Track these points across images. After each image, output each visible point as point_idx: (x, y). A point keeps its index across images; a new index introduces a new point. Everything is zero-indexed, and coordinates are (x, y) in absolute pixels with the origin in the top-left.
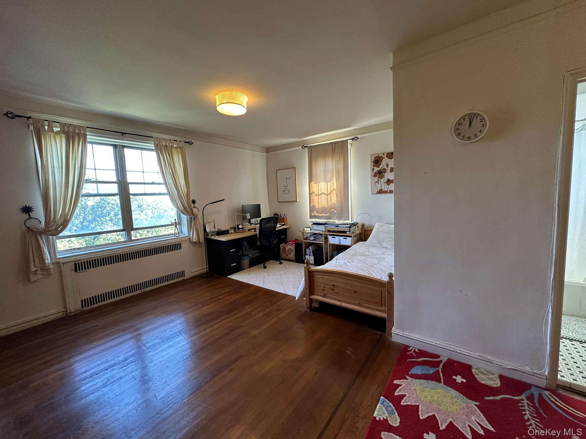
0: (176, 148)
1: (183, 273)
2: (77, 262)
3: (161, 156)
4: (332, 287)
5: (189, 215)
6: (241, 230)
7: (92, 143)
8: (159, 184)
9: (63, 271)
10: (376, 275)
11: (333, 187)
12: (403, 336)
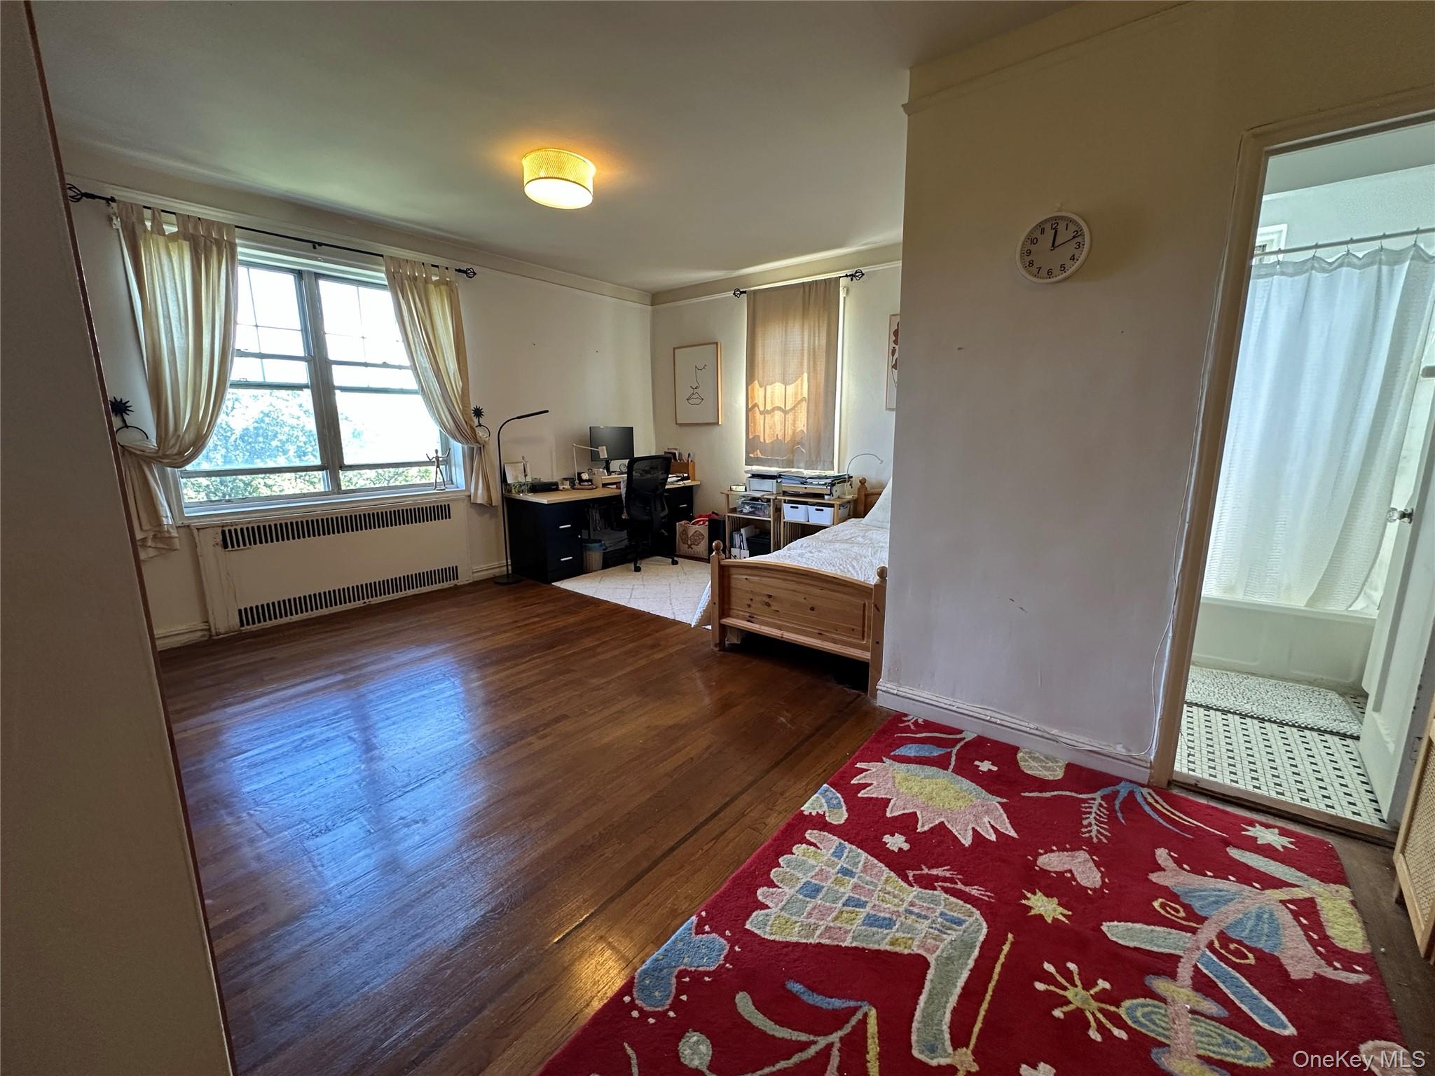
0: (437, 284)
1: (453, 572)
2: (226, 529)
3: (402, 302)
4: (767, 600)
5: (467, 443)
6: (586, 483)
7: (249, 265)
8: (400, 367)
9: (198, 544)
10: (858, 574)
11: (802, 394)
12: (897, 695)
